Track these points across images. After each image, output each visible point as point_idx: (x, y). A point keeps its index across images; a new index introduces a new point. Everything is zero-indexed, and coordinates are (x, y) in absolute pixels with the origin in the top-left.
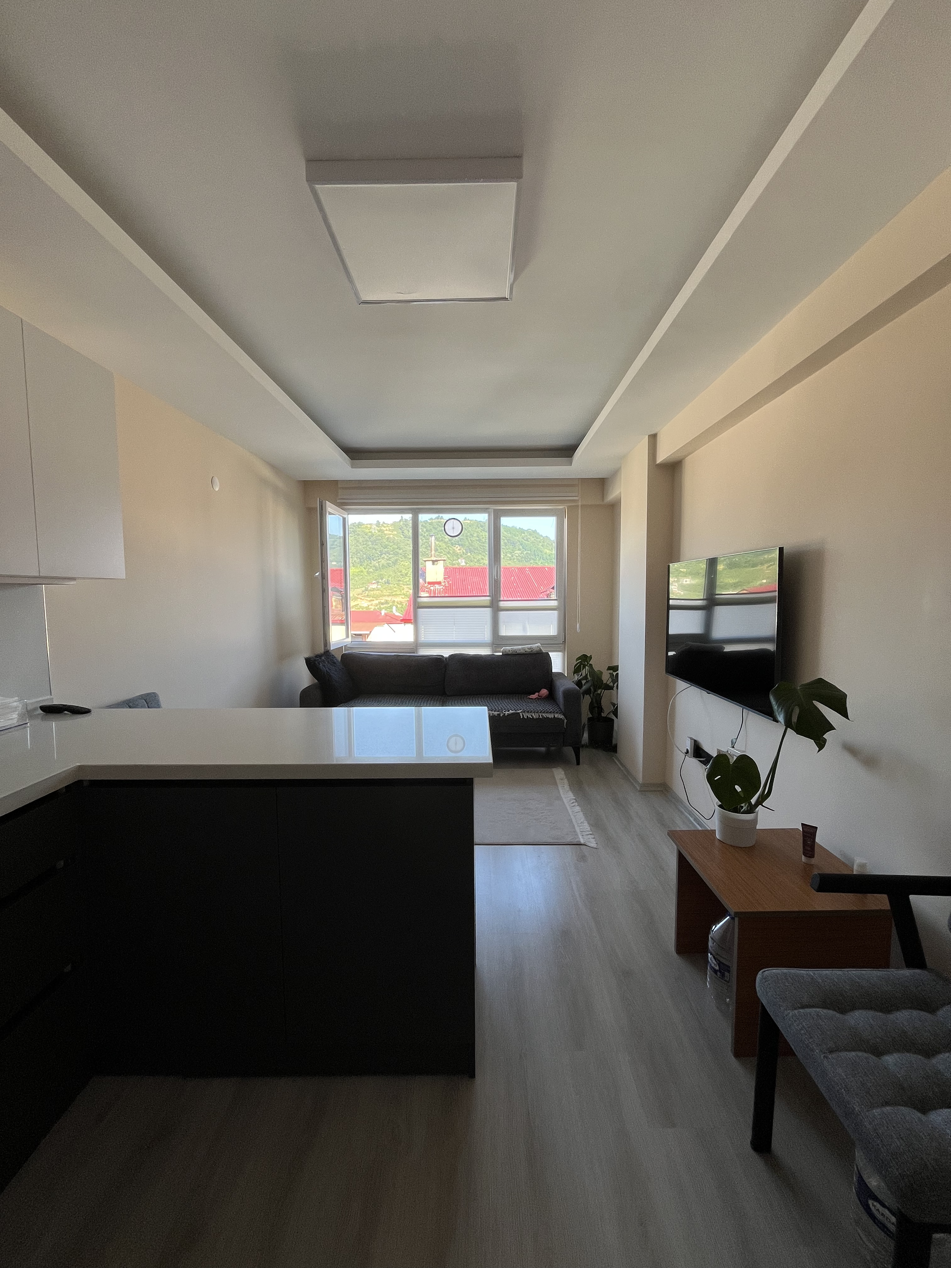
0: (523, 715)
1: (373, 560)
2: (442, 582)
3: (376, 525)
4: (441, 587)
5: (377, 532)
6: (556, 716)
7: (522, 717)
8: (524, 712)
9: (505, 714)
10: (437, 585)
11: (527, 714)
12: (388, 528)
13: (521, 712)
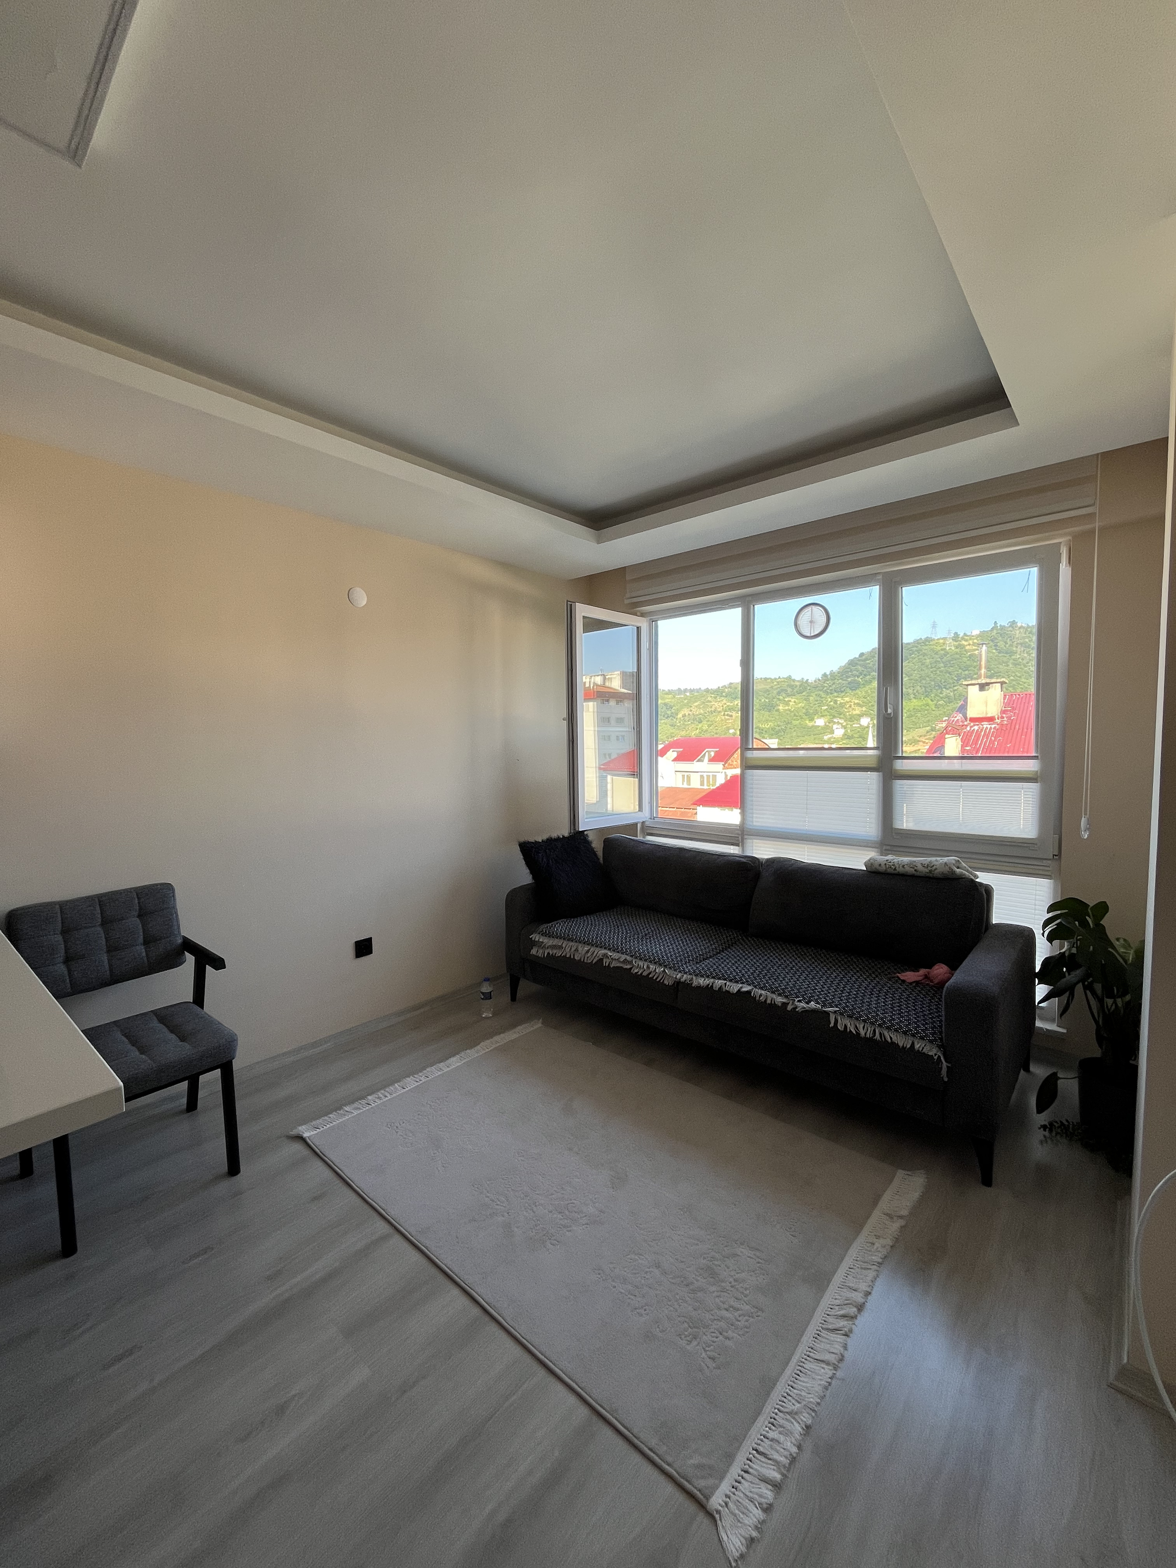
0: (836, 1021)
1: (946, 688)
2: (996, 717)
3: (953, 640)
4: (993, 726)
5: (953, 648)
6: (917, 1046)
7: (832, 1025)
8: (842, 1014)
9: (796, 1008)
10: (986, 723)
11: (847, 1022)
12: (971, 642)
13: (835, 1012)
